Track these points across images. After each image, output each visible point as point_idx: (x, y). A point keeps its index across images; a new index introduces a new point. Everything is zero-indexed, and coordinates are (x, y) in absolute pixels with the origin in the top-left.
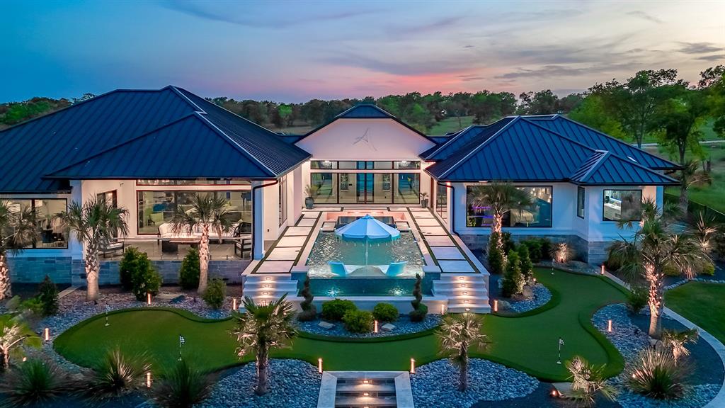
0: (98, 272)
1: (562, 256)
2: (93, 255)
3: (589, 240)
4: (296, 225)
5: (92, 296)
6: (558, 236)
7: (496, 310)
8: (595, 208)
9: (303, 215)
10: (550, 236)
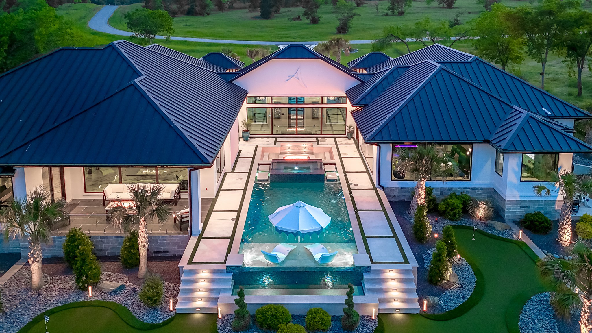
0: (40, 262)
1: (481, 212)
2: (35, 248)
3: (506, 199)
4: (233, 171)
5: (36, 285)
6: (477, 189)
7: (425, 309)
8: (513, 170)
9: (240, 151)
10: (469, 188)
